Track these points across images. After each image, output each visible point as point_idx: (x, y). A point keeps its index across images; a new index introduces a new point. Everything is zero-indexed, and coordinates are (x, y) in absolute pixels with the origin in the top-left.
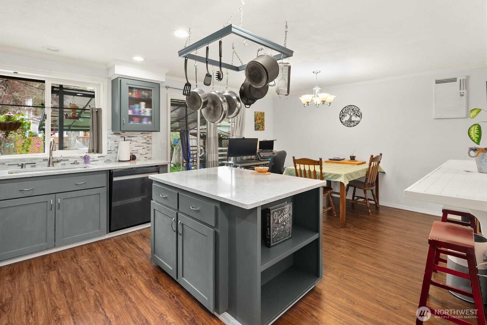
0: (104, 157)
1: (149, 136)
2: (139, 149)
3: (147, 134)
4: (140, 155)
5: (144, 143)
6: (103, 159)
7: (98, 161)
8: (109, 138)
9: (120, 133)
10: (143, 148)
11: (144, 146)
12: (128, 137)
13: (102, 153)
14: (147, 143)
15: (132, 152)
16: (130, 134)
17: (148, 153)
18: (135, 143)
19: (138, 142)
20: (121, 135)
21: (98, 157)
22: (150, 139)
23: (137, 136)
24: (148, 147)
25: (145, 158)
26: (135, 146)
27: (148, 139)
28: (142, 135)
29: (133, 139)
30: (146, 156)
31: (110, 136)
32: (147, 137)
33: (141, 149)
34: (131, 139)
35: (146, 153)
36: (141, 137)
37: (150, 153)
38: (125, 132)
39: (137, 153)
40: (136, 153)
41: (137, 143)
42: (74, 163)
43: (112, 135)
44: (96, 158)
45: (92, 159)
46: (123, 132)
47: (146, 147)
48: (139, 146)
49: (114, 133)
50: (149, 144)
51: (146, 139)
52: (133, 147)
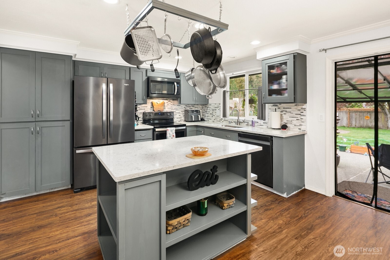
0: (266, 123)
1: (303, 107)
2: (293, 120)
3: (301, 105)
4: (294, 125)
5: (298, 114)
6: (266, 125)
7: (263, 126)
8: (270, 109)
9: (277, 105)
10: (297, 119)
11: (297, 117)
12: (284, 108)
13: (265, 120)
14: (301, 114)
15: (287, 122)
16: (285, 105)
17: (302, 125)
18: (290, 114)
19: (293, 113)
20: (278, 106)
21: (263, 123)
22: (304, 110)
23: (291, 107)
24: (302, 119)
25: (299, 129)
26: (290, 117)
27: (302, 111)
28: (296, 107)
29: (288, 110)
30: (299, 127)
31: (270, 107)
32: (301, 108)
33: (295, 120)
34: (286, 110)
35: (300, 125)
36: (295, 108)
37: (304, 125)
38: (281, 104)
39: (292, 123)
40: (290, 123)
41: (291, 114)
42: (251, 125)
43: (272, 106)
44: (262, 124)
45: (260, 123)
46: (280, 104)
47: (300, 119)
48: (293, 117)
49: (273, 105)
50: (303, 116)
51: (300, 110)
52: (288, 118)
